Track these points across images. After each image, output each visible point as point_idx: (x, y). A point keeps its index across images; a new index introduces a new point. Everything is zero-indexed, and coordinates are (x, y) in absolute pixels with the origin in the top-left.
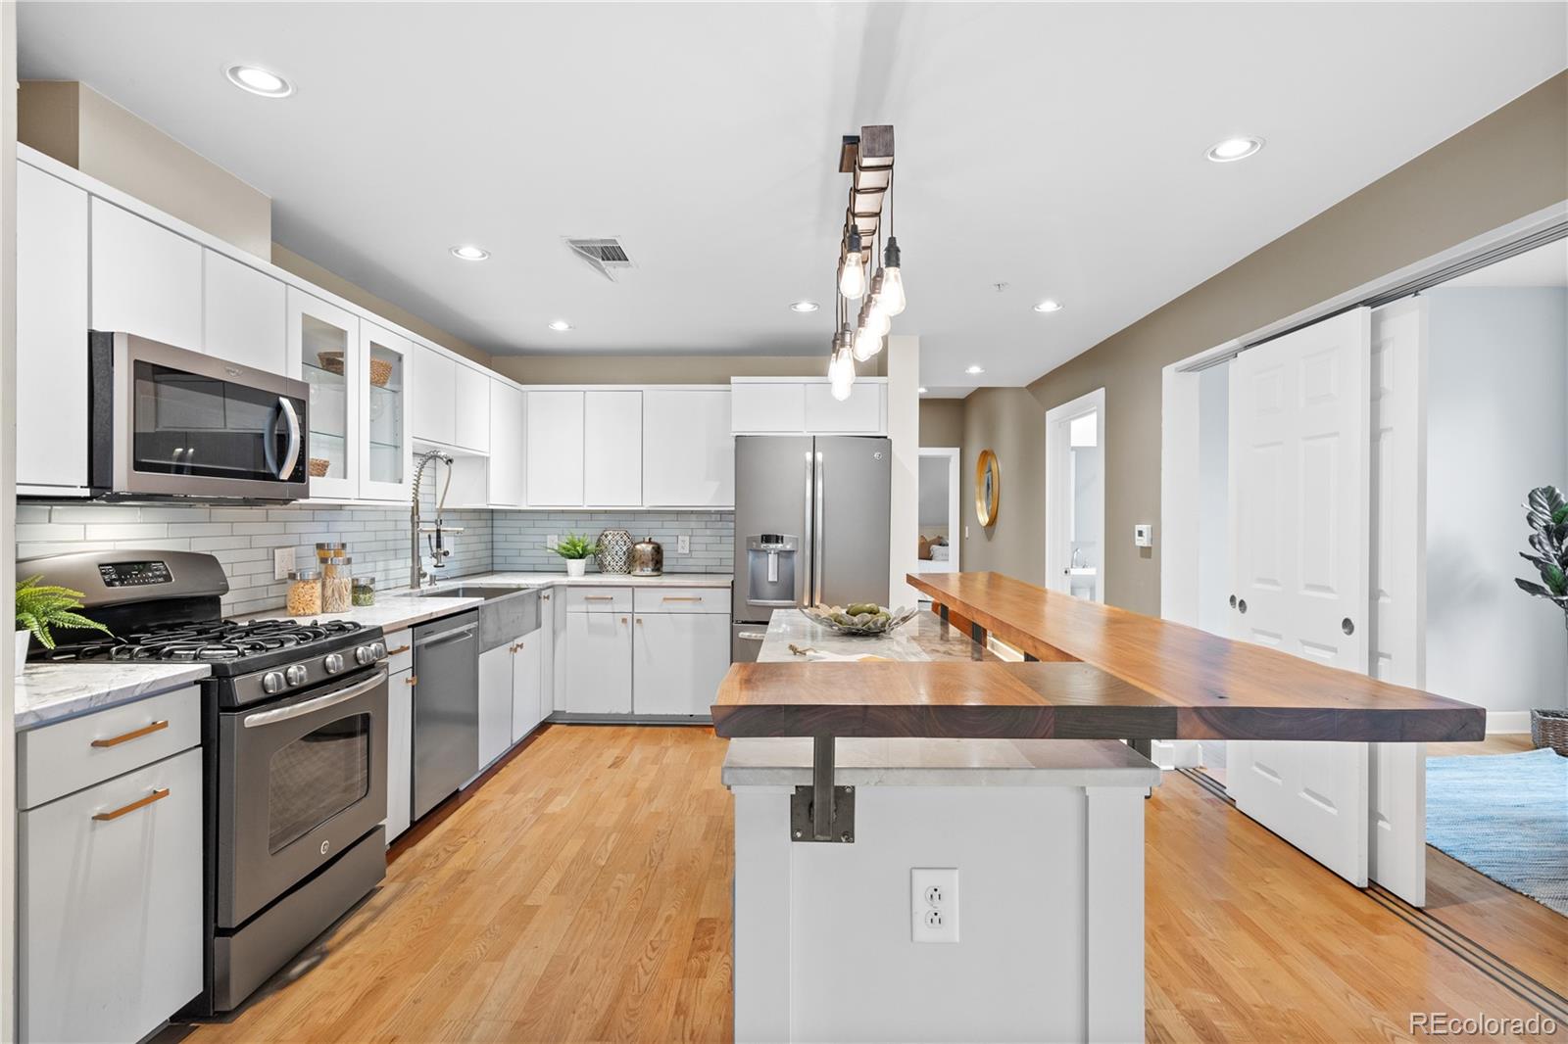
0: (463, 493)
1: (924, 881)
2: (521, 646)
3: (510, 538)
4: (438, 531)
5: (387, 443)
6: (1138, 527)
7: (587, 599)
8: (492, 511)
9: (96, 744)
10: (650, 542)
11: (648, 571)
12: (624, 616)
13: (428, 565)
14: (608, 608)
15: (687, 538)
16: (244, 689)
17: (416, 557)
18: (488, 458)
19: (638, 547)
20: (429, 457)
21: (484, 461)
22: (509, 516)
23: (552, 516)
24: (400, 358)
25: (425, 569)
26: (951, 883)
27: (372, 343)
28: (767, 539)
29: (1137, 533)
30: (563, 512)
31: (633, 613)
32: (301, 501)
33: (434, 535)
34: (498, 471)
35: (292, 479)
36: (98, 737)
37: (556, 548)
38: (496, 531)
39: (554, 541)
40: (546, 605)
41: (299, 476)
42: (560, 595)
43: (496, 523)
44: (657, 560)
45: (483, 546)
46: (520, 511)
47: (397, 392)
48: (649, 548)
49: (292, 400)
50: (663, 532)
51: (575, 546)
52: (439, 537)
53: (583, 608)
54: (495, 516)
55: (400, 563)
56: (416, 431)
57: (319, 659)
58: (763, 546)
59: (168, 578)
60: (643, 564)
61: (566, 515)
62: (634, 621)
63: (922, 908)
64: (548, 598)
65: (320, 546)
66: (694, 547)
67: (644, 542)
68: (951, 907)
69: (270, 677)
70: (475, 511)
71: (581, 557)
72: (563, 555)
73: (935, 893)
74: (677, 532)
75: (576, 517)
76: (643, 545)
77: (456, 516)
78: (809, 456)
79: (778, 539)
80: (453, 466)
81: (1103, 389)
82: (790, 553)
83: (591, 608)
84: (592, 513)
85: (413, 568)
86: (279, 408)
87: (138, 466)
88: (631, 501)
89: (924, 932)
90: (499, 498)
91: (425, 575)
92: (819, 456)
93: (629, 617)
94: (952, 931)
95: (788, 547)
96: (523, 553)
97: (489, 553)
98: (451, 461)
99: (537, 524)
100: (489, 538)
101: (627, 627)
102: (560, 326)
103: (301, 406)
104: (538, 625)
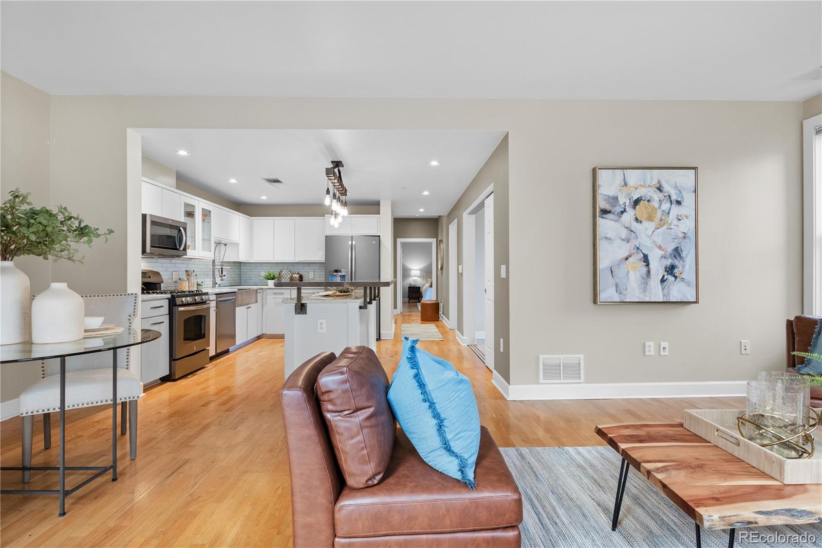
0: (230, 256)
1: (319, 321)
2: (250, 307)
3: (247, 273)
4: (222, 268)
5: (206, 240)
6: (460, 267)
7: (274, 293)
8: (240, 263)
9: (151, 308)
10: (298, 274)
13: (218, 280)
14: (282, 297)
16: (178, 301)
17: (214, 278)
18: (238, 244)
19: (294, 275)
20: (218, 244)
21: (237, 244)
22: (247, 265)
23: (263, 265)
24: (210, 212)
25: (217, 282)
26: (324, 321)
27: (202, 209)
28: (336, 271)
30: (267, 263)
32: (184, 257)
33: (220, 270)
34: (242, 248)
35: (183, 250)
36: (152, 306)
37: (264, 276)
38: (242, 270)
39: (263, 274)
40: (259, 296)
41: (185, 249)
42: (265, 292)
43: (241, 267)
44: (301, 280)
45: (237, 276)
46: (250, 263)
47: (209, 222)
48: (298, 276)
49: (183, 228)
50: (304, 270)
51: (270, 275)
52: (222, 270)
53: (273, 297)
54: (241, 265)
55: (209, 279)
56: (215, 235)
57: (194, 297)
58: (335, 274)
59: (150, 277)
61: (267, 265)
63: (319, 326)
64: (260, 292)
65: (186, 271)
66: (315, 276)
67: (296, 274)
68: (324, 326)
69: (184, 299)
70: (234, 262)
71: (273, 279)
72: (266, 278)
73: (321, 323)
74: (307, 270)
75: (271, 265)
77: (227, 264)
78: (350, 242)
79: (340, 271)
80: (227, 246)
81: (456, 219)
82: (344, 276)
83: (276, 296)
84: (277, 263)
85: (213, 281)
86: (180, 230)
87: (152, 246)
88: (291, 259)
89: (319, 331)
90: (242, 258)
91: (217, 284)
92: (354, 243)
94: (324, 330)
95: (343, 274)
96: (252, 279)
97: (239, 278)
98: (226, 245)
99: (257, 268)
100: (239, 273)
102: (264, 198)
103: (185, 229)
104: (257, 302)
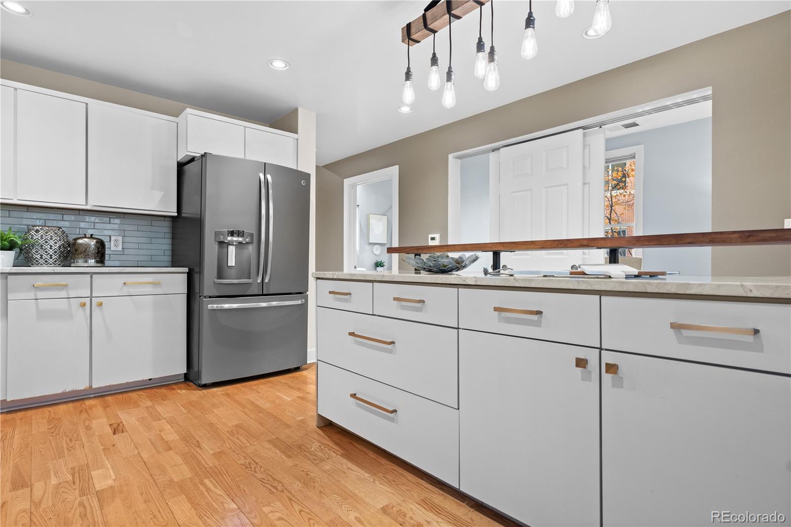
6: (431, 236)
7: (35, 286)
10: (91, 237)
11: (92, 262)
12: (83, 300)
14: (63, 294)
15: (120, 238)
19: (80, 241)
28: (232, 233)
29: (430, 239)
31: (91, 297)
44: (100, 253)
48: (93, 243)
53: (30, 295)
58: (229, 238)
60: (86, 257)
62: (90, 304)
66: (127, 245)
67: (85, 237)
74: (110, 233)
76: (86, 240)
78: (261, 176)
79: (240, 233)
81: (397, 167)
83: (42, 295)
84: (27, 207)
92: (269, 177)
93: (88, 301)
95: (248, 240)
101: (84, 311)
